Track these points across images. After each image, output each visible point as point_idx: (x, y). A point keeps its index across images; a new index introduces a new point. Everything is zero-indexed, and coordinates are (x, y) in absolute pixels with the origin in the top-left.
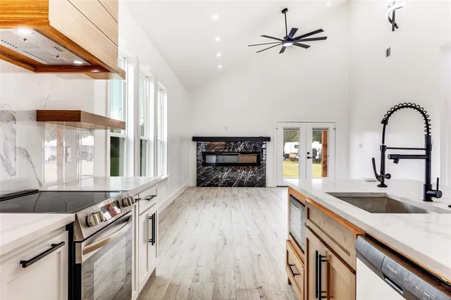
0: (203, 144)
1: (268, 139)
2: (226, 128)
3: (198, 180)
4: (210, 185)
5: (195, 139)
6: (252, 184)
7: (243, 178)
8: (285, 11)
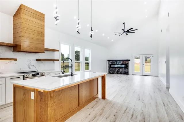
0: (110, 62)
1: (129, 60)
2: (117, 57)
3: (109, 72)
4: (112, 73)
5: (108, 60)
6: (124, 73)
7: (122, 72)
8: (124, 23)
